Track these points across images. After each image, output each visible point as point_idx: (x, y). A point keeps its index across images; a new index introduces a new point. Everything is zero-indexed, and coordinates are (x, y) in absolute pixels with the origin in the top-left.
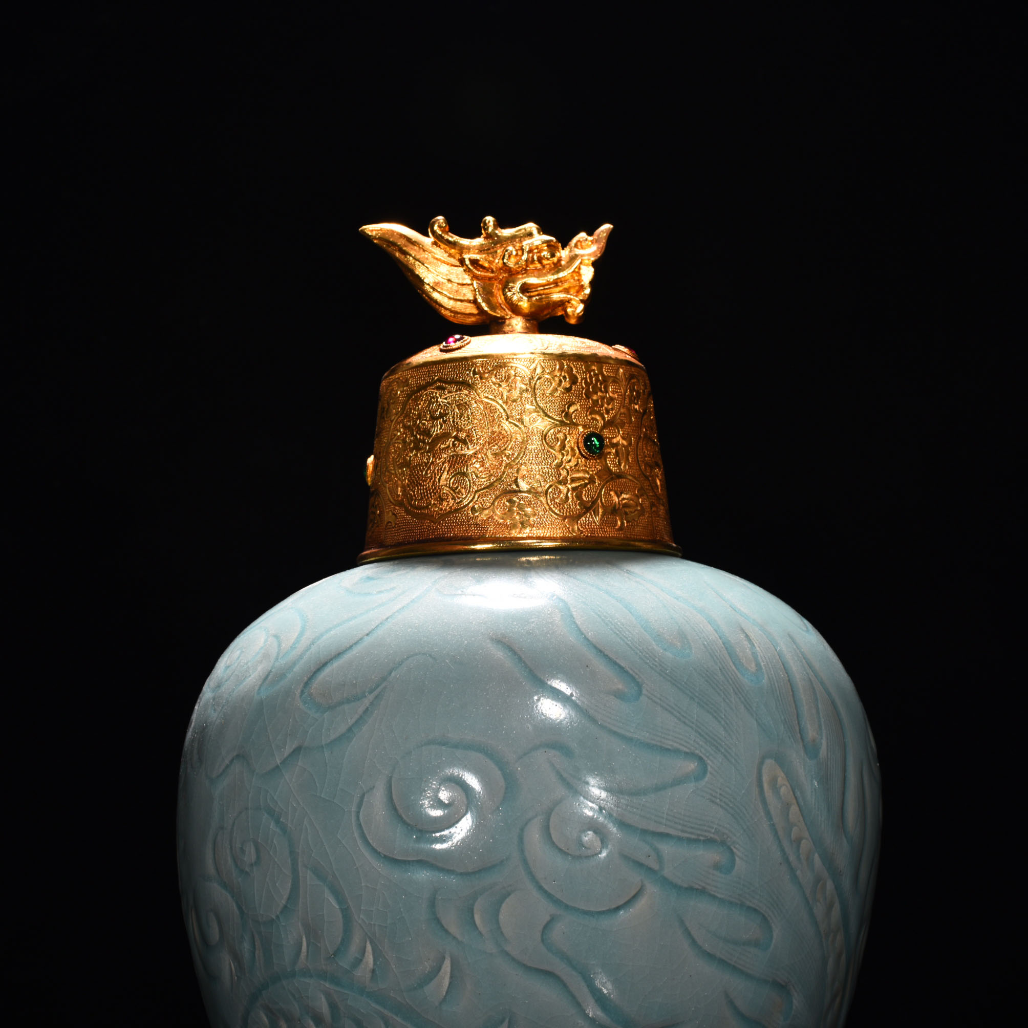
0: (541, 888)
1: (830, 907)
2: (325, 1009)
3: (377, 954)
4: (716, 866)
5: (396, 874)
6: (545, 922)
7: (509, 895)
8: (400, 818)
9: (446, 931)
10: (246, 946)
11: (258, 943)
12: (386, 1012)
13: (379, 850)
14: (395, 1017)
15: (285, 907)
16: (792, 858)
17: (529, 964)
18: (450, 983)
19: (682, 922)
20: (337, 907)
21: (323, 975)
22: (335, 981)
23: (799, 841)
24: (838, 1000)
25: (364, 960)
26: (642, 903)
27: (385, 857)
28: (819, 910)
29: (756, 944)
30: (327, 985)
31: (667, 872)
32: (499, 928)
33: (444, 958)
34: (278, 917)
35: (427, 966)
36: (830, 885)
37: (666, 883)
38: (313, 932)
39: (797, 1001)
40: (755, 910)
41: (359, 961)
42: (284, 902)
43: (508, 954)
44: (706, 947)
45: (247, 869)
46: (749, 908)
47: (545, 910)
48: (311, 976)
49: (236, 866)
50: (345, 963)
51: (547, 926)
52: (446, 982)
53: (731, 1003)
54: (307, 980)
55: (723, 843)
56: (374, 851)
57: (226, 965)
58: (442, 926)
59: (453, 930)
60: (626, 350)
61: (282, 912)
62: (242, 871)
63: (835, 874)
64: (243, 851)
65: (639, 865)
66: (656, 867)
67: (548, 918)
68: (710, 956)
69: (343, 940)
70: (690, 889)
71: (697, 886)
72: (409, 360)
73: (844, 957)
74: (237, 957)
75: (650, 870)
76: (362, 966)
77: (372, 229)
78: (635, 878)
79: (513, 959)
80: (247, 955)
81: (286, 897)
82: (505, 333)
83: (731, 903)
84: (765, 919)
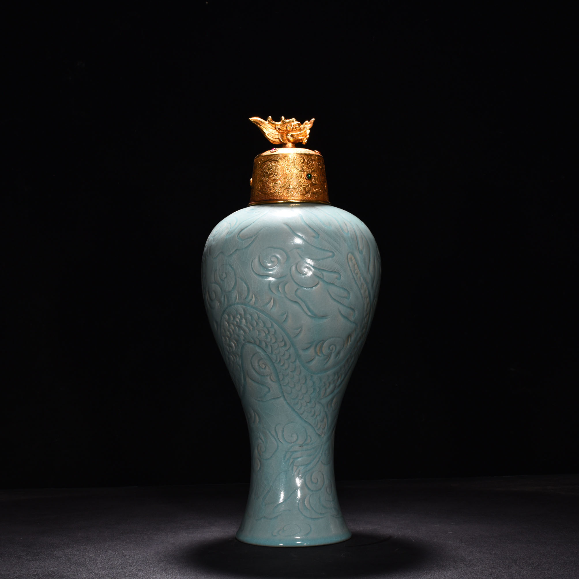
0: (295, 282)
1: (365, 291)
2: (242, 312)
3: (256, 298)
4: (337, 278)
5: (260, 279)
6: (296, 290)
7: (287, 283)
8: (262, 265)
9: (272, 292)
10: (223, 298)
11: (226, 297)
12: (257, 312)
13: (257, 273)
14: (260, 313)
15: (233, 288)
16: (355, 278)
17: (292, 300)
19: (328, 291)
20: (246, 287)
21: (242, 304)
22: (245, 305)
23: (357, 274)
24: (368, 316)
25: (252, 300)
26: (319, 285)
27: (258, 274)
28: (362, 291)
29: (346, 298)
30: (243, 306)
31: (325, 279)
32: (285, 291)
33: (272, 299)
34: (231, 290)
35: (268, 301)
36: (365, 286)
37: (324, 281)
38: (240, 293)
39: (356, 313)
40: (346, 289)
41: (251, 300)
42: (233, 286)
43: (287, 297)
44: (334, 297)
45: (223, 279)
46: (344, 289)
47: (296, 287)
48: (239, 304)
49: (220, 279)
50: (248, 300)
51: (296, 291)
52: (272, 304)
53: (340, 312)
54: (238, 305)
55: (338, 273)
56: (255, 273)
57: (217, 304)
58: (271, 291)
59: (274, 291)
60: (318, 152)
61: (232, 289)
62: (222, 280)
63: (367, 283)
64: (222, 275)
65: (318, 277)
66: (322, 277)
67: (296, 289)
68: (335, 300)
69: (247, 295)
70: (330, 283)
71: (331, 283)
72: (262, 154)
73: (369, 305)
74: (220, 302)
75: (321, 278)
76: (252, 301)
77: (253, 119)
78: (317, 280)
79: (288, 299)
80: (223, 301)
81: (233, 285)
82: (287, 147)
83: (340, 287)
84: (348, 292)
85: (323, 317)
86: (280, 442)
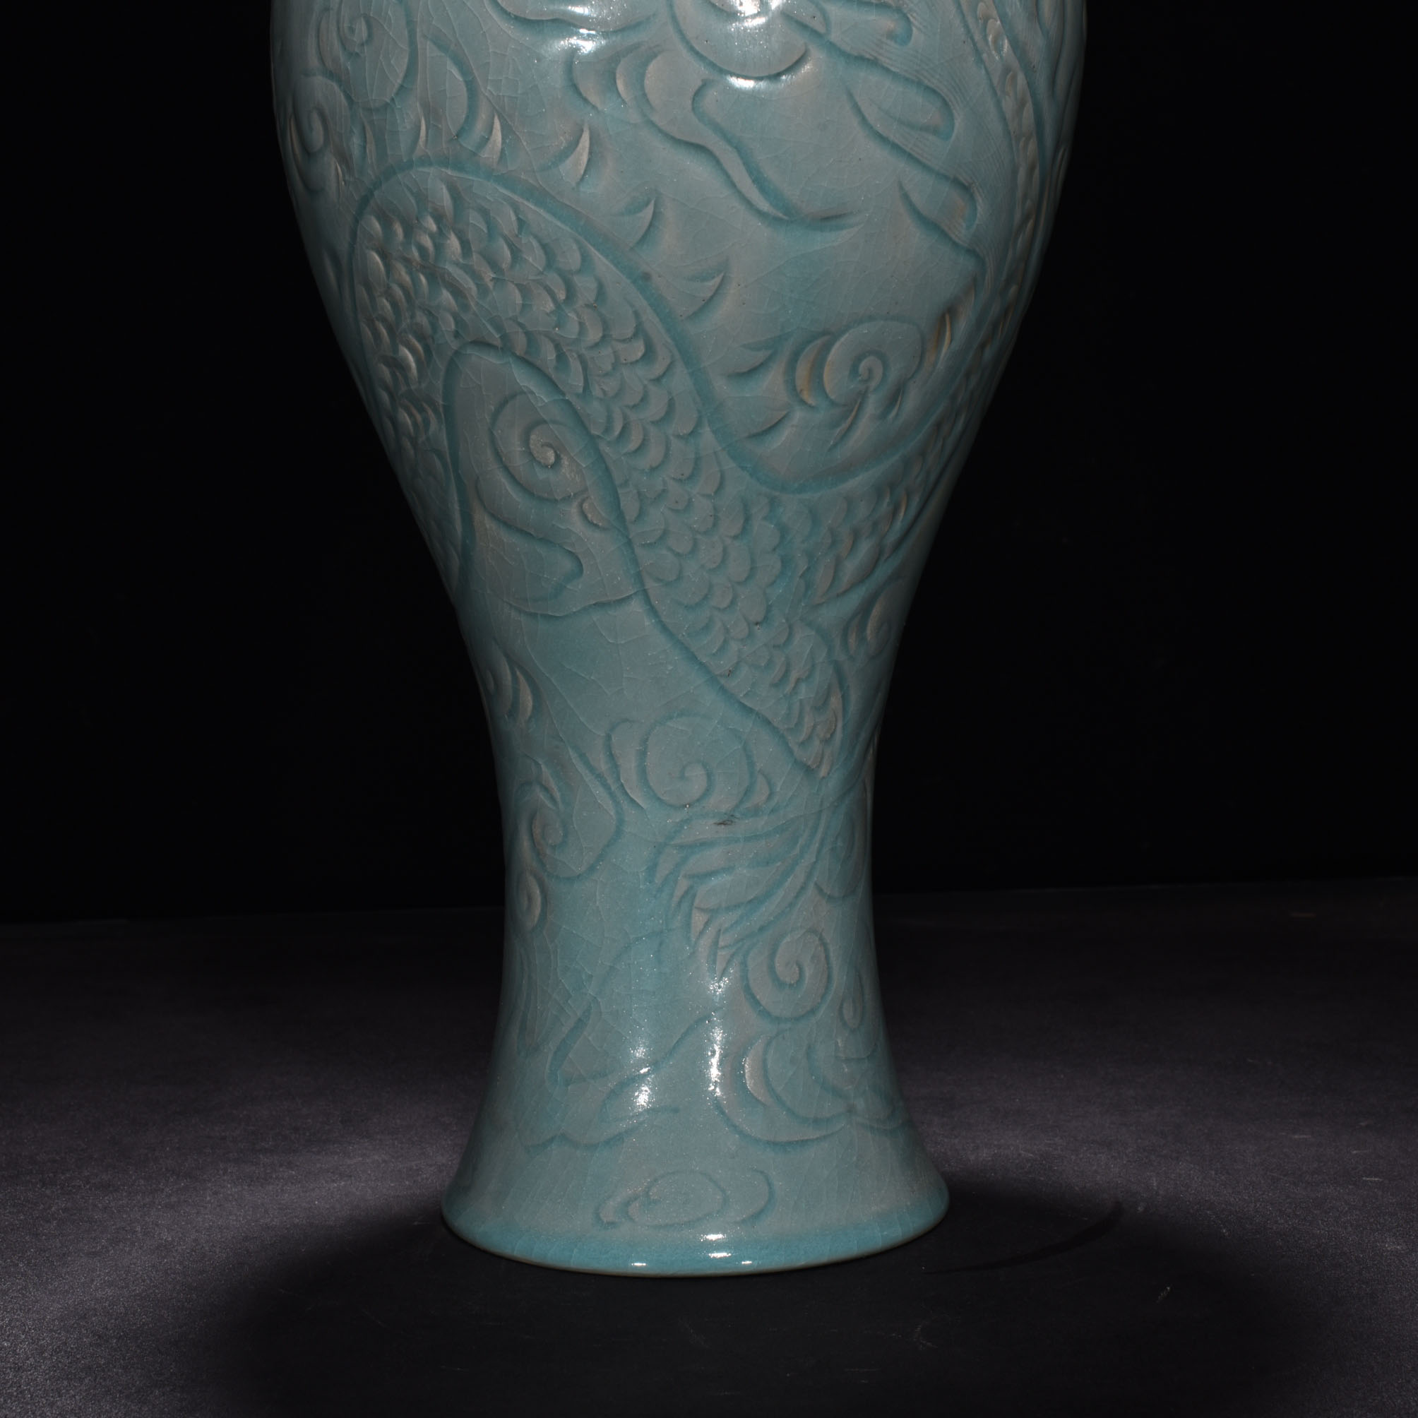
0: (692, 49)
1: (1021, 105)
2: (446, 200)
3: (506, 130)
4: (891, 35)
5: (527, 38)
6: (697, 88)
7: (655, 56)
9: (585, 100)
10: (356, 141)
11: (369, 135)
12: (516, 198)
13: (509, 10)
14: (526, 203)
15: (402, 86)
16: (977, 37)
17: (678, 136)
18: (589, 160)
19: (850, 96)
20: (461, 79)
21: (445, 162)
22: (459, 166)
23: (986, 19)
24: (1030, 224)
25: (492, 139)
26: (807, 68)
27: (517, 18)
28: (1009, 104)
29: (935, 131)
30: (449, 172)
31: (834, 36)
32: (645, 95)
33: (582, 131)
34: (393, 100)
35: (563, 141)
36: (1021, 79)
37: (832, 47)
38: (433, 112)
39: (982, 207)
40: (935, 92)
41: (485, 141)
42: (399, 81)
43: (653, 124)
44: (878, 127)
45: (357, 50)
46: (927, 88)
47: (697, 72)
48: (431, 164)
49: (344, 48)
50: (469, 143)
51: (698, 93)
52: (585, 158)
53: (906, 197)
54: (426, 170)
55: (899, 10)
56: (503, 12)
57: (330, 170)
58: (580, 94)
59: (593, 98)
61: (397, 94)
62: (354, 56)
63: (1028, 69)
64: (352, 30)
65: (804, 27)
66: (821, 29)
67: (699, 83)
68: (883, 139)
69: (467, 117)
70: (860, 59)
71: (867, 56)
73: (1037, 172)
74: (344, 158)
75: (815, 33)
76: (489, 145)
78: (800, 40)
79: (660, 131)
80: (356, 152)
81: (402, 75)
83: (907, 79)
84: (945, 103)
85: (828, 220)
86: (632, 801)
